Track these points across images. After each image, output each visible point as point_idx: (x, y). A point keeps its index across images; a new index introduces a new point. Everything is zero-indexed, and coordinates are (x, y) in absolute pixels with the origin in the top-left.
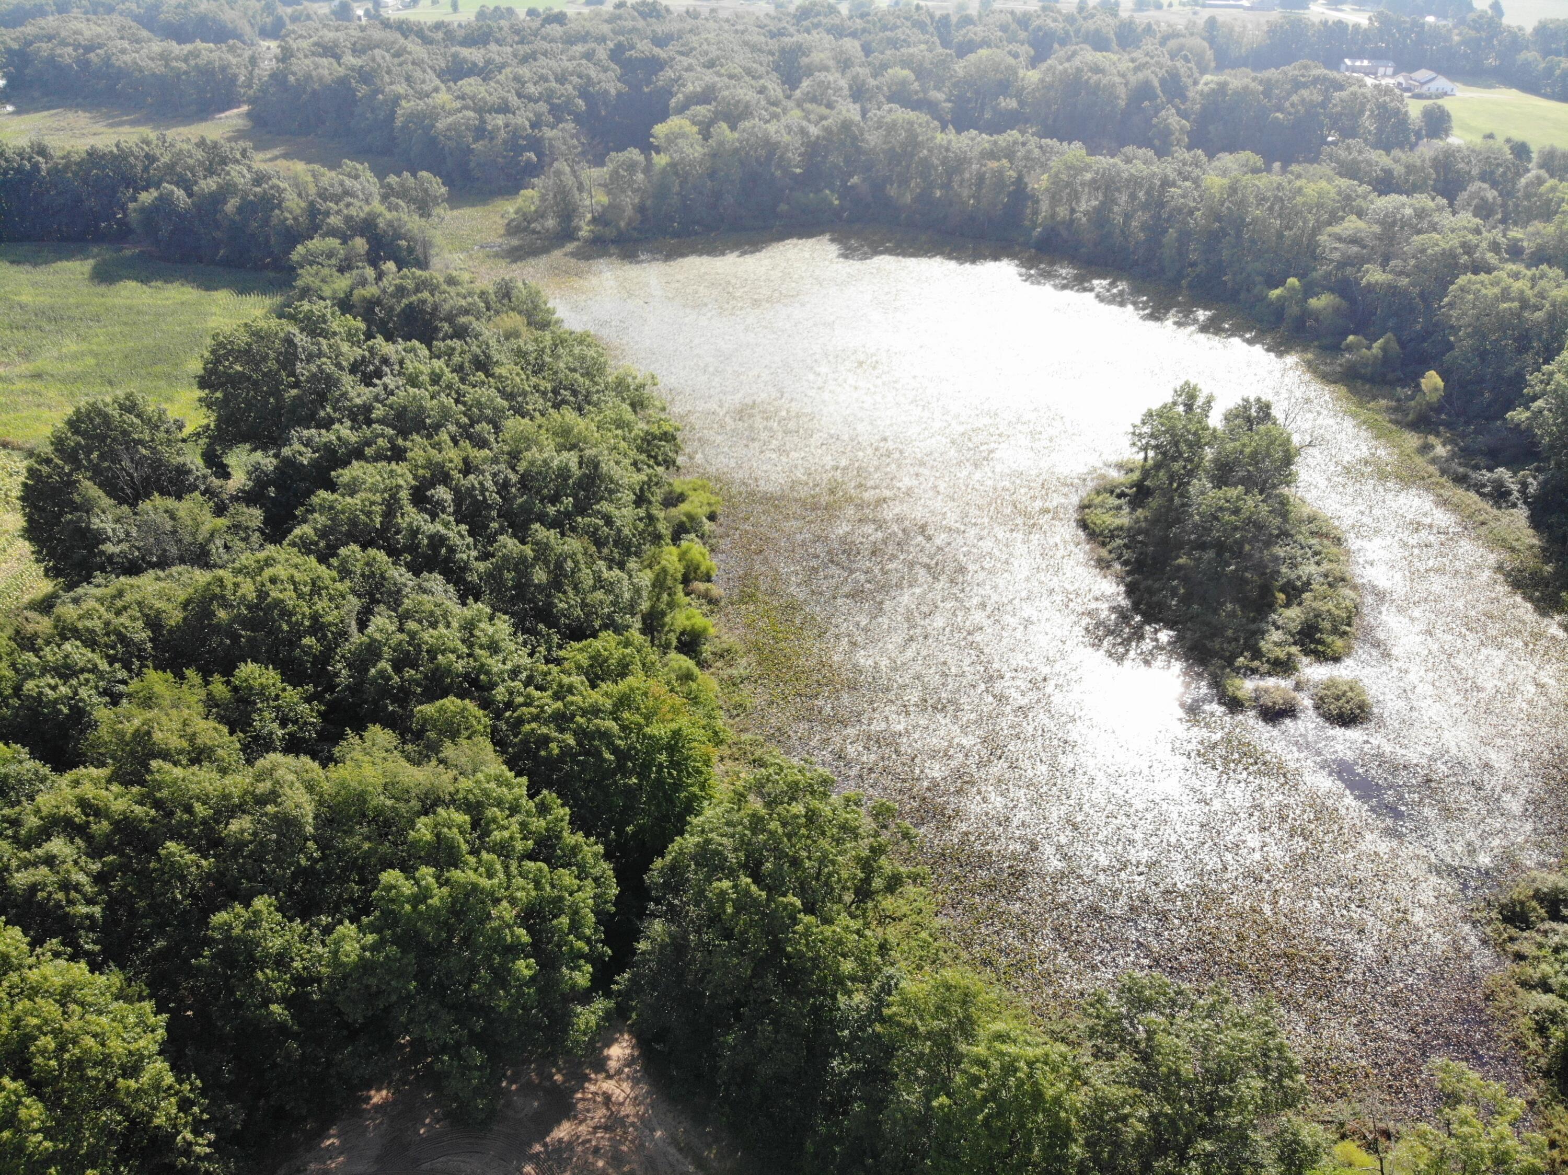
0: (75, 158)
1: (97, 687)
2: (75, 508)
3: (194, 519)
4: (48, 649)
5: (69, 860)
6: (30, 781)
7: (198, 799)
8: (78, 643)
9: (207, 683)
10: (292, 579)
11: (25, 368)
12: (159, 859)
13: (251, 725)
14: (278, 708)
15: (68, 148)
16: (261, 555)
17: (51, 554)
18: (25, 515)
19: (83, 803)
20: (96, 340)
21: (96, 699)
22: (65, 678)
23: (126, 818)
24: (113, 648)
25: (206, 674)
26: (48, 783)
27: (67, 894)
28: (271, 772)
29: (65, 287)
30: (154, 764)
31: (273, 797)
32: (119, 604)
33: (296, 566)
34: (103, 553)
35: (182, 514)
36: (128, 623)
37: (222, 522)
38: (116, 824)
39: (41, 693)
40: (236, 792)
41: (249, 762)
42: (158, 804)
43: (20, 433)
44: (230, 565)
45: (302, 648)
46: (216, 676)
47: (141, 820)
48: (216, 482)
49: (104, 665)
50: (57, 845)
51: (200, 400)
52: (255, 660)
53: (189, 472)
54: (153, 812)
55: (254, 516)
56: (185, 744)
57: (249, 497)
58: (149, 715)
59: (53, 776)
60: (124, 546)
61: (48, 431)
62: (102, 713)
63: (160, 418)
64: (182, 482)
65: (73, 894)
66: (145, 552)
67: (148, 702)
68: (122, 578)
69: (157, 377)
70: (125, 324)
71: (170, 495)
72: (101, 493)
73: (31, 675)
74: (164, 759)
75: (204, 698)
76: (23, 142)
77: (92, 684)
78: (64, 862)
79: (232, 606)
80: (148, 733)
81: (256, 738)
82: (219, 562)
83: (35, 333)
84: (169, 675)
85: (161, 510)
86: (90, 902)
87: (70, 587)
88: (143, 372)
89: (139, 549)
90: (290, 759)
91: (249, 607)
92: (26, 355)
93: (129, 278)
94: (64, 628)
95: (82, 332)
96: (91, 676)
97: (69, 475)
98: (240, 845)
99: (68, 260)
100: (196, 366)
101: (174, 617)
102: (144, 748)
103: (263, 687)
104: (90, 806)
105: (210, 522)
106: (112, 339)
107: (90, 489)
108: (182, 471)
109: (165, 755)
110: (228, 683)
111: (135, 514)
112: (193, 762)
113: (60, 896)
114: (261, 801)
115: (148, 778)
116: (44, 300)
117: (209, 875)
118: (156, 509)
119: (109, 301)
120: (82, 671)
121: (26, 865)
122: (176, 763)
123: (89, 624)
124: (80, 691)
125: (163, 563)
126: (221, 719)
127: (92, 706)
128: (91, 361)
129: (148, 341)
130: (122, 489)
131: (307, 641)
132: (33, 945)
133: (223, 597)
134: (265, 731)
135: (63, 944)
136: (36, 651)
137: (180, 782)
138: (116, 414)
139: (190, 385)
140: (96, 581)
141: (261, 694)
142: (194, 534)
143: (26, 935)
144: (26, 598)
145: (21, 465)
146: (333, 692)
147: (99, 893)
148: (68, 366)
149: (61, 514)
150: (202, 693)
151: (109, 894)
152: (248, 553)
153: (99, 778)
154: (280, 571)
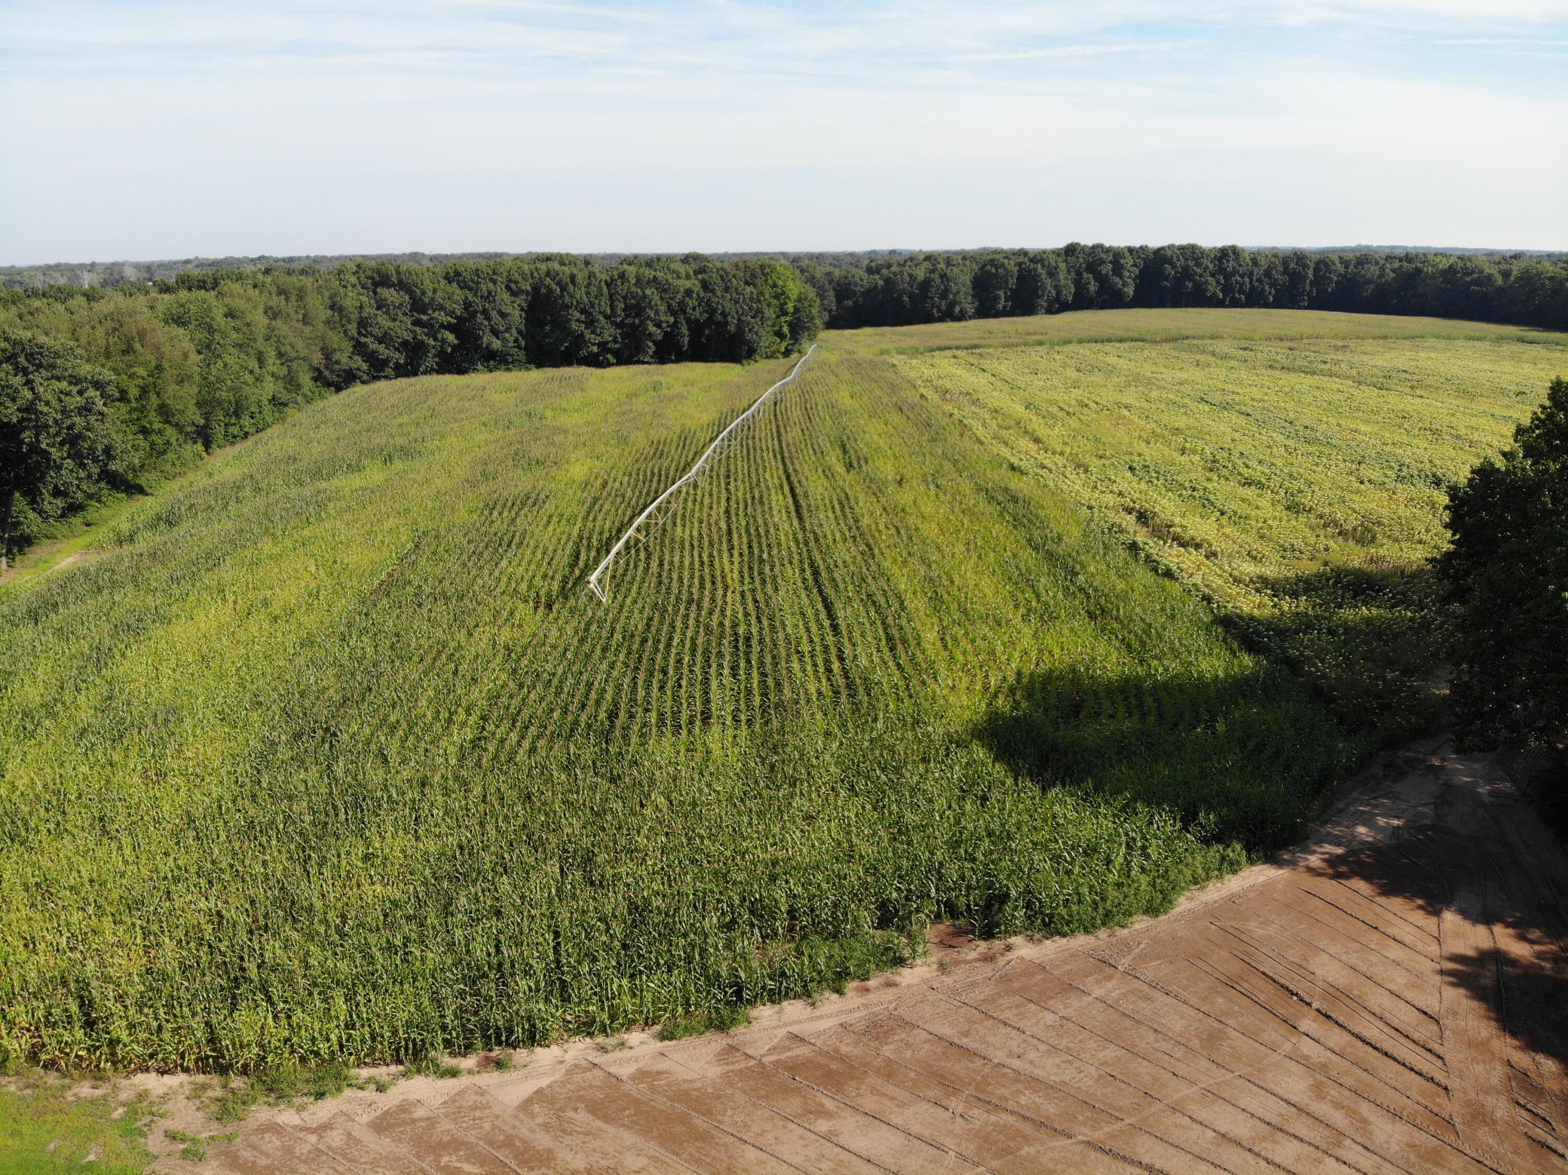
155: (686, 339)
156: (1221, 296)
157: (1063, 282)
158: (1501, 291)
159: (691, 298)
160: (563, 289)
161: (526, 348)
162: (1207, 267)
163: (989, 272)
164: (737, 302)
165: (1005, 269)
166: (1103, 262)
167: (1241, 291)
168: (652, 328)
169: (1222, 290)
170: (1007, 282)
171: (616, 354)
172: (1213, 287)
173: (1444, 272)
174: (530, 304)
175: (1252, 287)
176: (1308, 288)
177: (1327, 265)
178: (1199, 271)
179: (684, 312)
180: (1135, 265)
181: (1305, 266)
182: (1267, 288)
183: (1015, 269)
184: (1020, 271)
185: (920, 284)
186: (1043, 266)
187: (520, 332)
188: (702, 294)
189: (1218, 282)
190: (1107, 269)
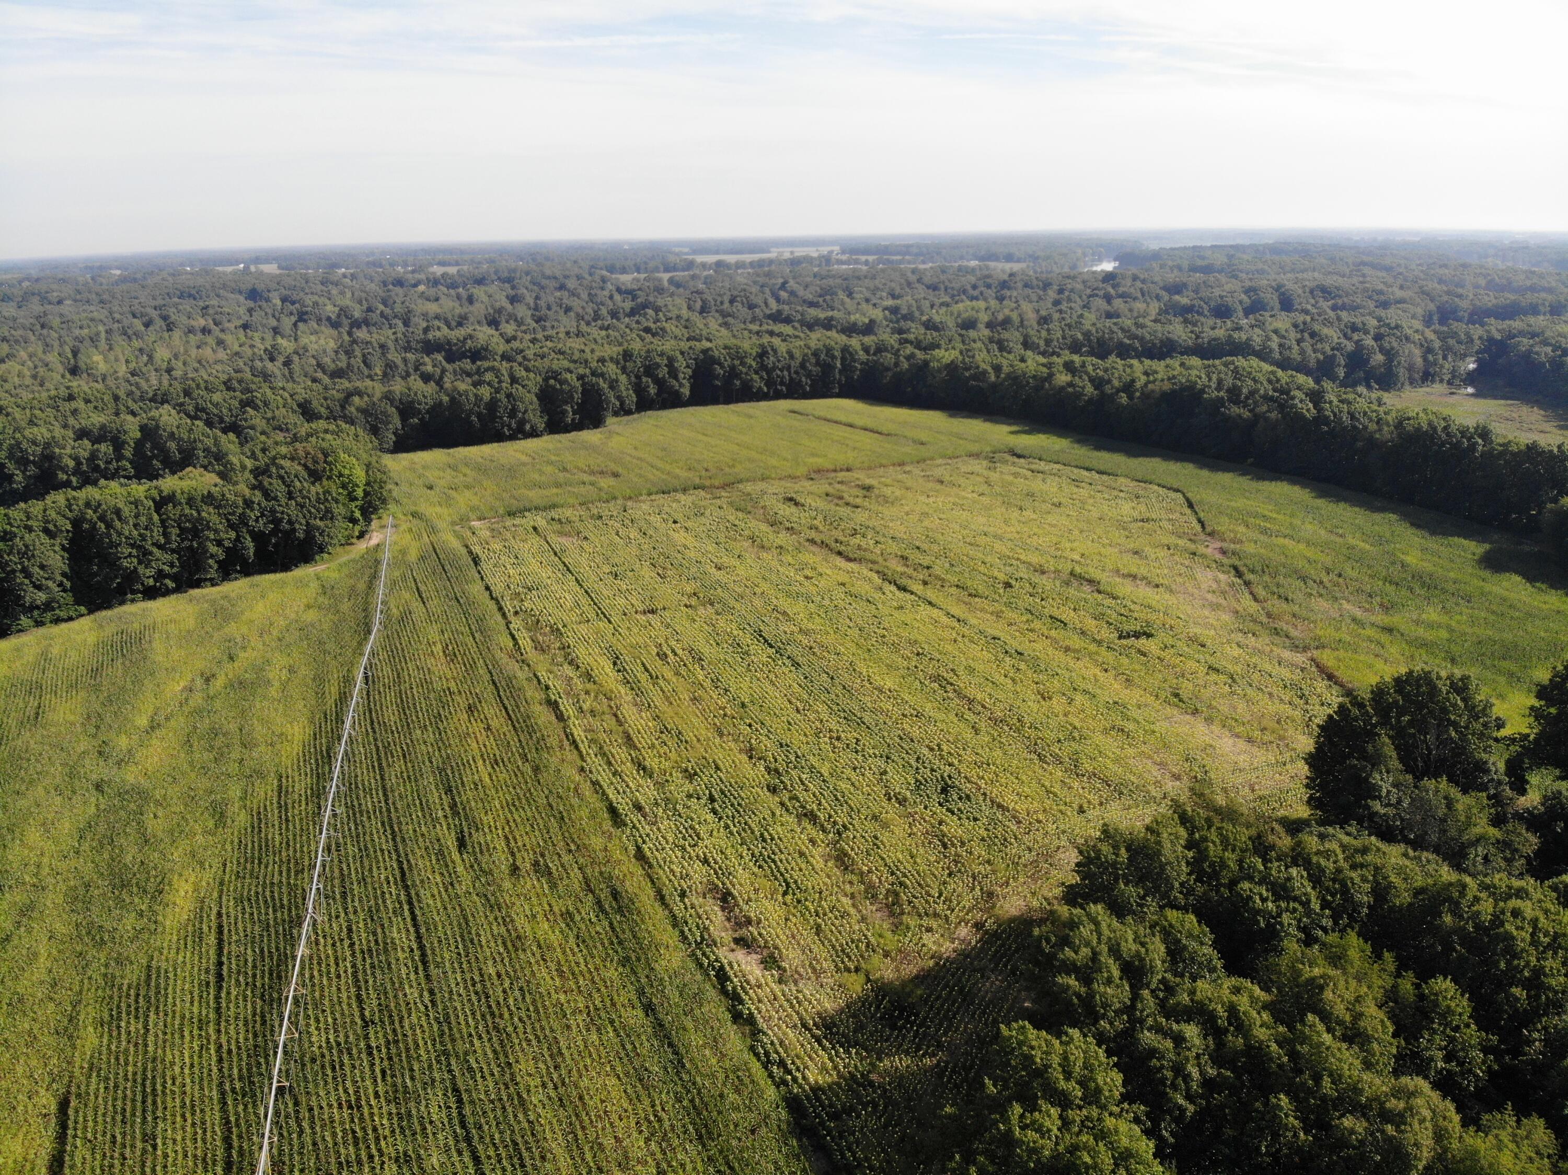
0: (1514, 448)
1: (1299, 921)
2: (1364, 756)
3: (1468, 817)
4: (1277, 864)
5: (1194, 1050)
6: (1200, 964)
7: (1331, 1075)
8: (1305, 874)
9: (1398, 975)
10: (1534, 922)
11: (1381, 618)
12: (1266, 1104)
13: (1417, 1040)
14: (1452, 1040)
15: (1511, 437)
16: (1517, 883)
17: (1322, 787)
18: (1317, 743)
19: (1232, 1010)
20: (1458, 617)
21: (1293, 931)
22: (1277, 898)
23: (1260, 1048)
24: (1333, 895)
25: (1402, 966)
26: (1214, 975)
27: (1175, 1077)
28: (1412, 1094)
29: (1452, 561)
30: (1310, 1017)
31: (1398, 1119)
32: (1359, 859)
33: (1546, 912)
34: (1368, 807)
35: (1460, 807)
36: (1357, 880)
37: (1494, 832)
38: (1249, 1047)
39: (1250, 898)
40: (1368, 1092)
41: (1396, 1073)
42: (1294, 1055)
43: (1349, 672)
44: (1481, 877)
45: (1509, 995)
46: (1411, 974)
47: (1271, 1059)
48: (1508, 792)
49: (1316, 906)
50: (1191, 1031)
51: (1532, 708)
52: (1455, 980)
53: (1487, 771)
54: (1285, 1059)
55: (1530, 842)
56: (1348, 1018)
57: (1532, 821)
58: (1332, 972)
59: (1222, 973)
60: (1391, 811)
61: (1374, 680)
62: (1292, 946)
63: (1484, 709)
64: (1476, 777)
65: (1180, 1080)
66: (1408, 825)
67: (1336, 959)
68: (1373, 838)
69: (1500, 672)
70: (1493, 612)
71: (1457, 784)
72: (1394, 754)
73: (1250, 878)
74: (1321, 1020)
75: (1388, 987)
76: (1470, 422)
77: (1297, 915)
78: (1189, 1049)
79: (1461, 917)
80: (1322, 988)
81: (1415, 1055)
82: (1472, 869)
83: (1404, 592)
84: (1368, 948)
85: (1441, 794)
86: (1189, 1097)
87: (1322, 823)
88: (1488, 662)
89: (1402, 820)
90: (1435, 1096)
91: (1477, 927)
92: (1386, 608)
93: (1517, 572)
94: (1299, 854)
95: (1448, 606)
96: (1300, 908)
97: (1375, 726)
98: (1342, 1142)
99: (1465, 538)
100: (1543, 675)
101: (1404, 898)
102: (1310, 998)
103: (1449, 1010)
104: (1238, 1018)
105: (1482, 827)
106: (1473, 621)
107: (1387, 746)
108: (1481, 767)
109: (1325, 1017)
110: (1417, 986)
111: (1416, 787)
112: (1345, 1038)
113: (1169, 1074)
114: (1387, 1116)
115: (1299, 1026)
116: (1428, 567)
117: (1300, 1150)
118: (1437, 791)
119: (1488, 587)
120: (1295, 899)
121: (1158, 1029)
122: (1329, 1030)
123: (1323, 862)
124: (1284, 915)
125: (1417, 844)
126: (1392, 1016)
127: (1288, 934)
128: (1444, 634)
129: (1508, 636)
130: (1415, 760)
131: (1516, 991)
132: (1125, 1097)
133: (1457, 904)
134: (1428, 1054)
135: (1147, 1115)
136: (1265, 861)
137: (1323, 1049)
138: (1444, 690)
139: (1530, 691)
140: (1349, 829)
141: (1443, 1016)
142: (1461, 832)
143: (1124, 1086)
144: (1282, 813)
145: (1335, 699)
146: (1515, 1057)
147: (1201, 1097)
148: (1421, 631)
149: (1350, 756)
150: (1389, 982)
151: (1208, 1102)
152: (1503, 875)
153: (1258, 999)
154: (1528, 909)
155: (252, 551)
156: (765, 389)
157: (624, 394)
158: (994, 386)
159: (252, 510)
160: (109, 526)
161: (72, 590)
162: (751, 366)
163: (553, 387)
164: (302, 507)
165: (569, 384)
166: (658, 366)
167: (782, 383)
168: (213, 549)
169: (766, 384)
170: (572, 397)
171: (174, 578)
172: (758, 382)
173: (948, 366)
174: (71, 541)
175: (791, 379)
176: (837, 376)
177: (851, 354)
178: (744, 370)
179: (247, 525)
180: (688, 366)
181: (833, 357)
182: (804, 379)
183: (578, 384)
184: (583, 385)
185: (487, 404)
186: (605, 379)
187: (64, 575)
188: (264, 503)
189: (761, 378)
190: (663, 372)
